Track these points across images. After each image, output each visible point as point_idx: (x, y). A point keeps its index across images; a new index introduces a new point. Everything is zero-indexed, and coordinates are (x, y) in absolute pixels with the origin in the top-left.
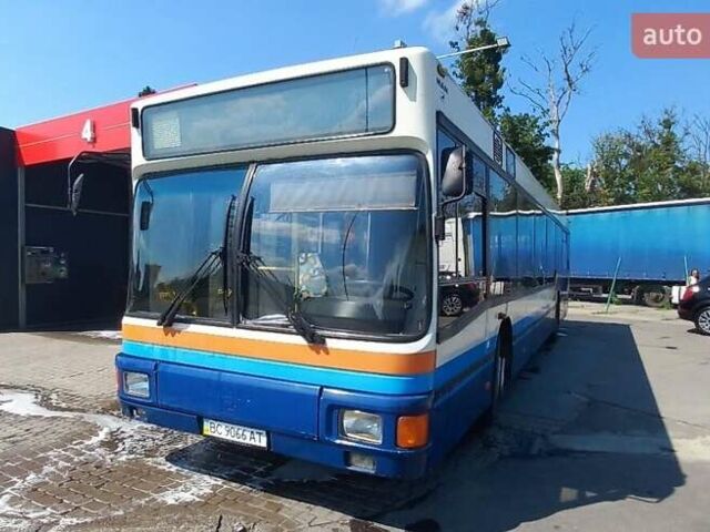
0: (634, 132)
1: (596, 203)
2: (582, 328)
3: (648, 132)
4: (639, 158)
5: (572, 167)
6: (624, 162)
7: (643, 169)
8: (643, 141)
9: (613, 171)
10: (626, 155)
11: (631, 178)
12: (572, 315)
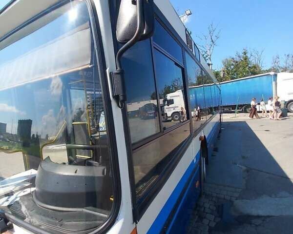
0: (234, 57)
1: (226, 80)
2: (229, 125)
3: (239, 57)
4: (237, 65)
5: (216, 71)
6: (232, 67)
7: (239, 68)
8: (238, 59)
9: (229, 70)
10: (233, 65)
11: (235, 72)
12: (225, 119)
